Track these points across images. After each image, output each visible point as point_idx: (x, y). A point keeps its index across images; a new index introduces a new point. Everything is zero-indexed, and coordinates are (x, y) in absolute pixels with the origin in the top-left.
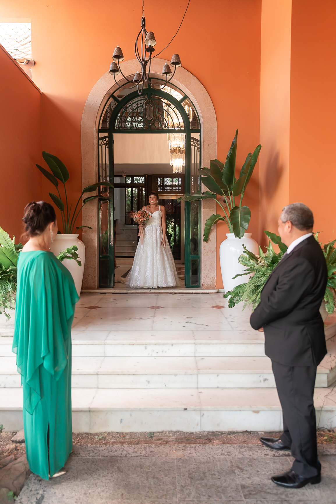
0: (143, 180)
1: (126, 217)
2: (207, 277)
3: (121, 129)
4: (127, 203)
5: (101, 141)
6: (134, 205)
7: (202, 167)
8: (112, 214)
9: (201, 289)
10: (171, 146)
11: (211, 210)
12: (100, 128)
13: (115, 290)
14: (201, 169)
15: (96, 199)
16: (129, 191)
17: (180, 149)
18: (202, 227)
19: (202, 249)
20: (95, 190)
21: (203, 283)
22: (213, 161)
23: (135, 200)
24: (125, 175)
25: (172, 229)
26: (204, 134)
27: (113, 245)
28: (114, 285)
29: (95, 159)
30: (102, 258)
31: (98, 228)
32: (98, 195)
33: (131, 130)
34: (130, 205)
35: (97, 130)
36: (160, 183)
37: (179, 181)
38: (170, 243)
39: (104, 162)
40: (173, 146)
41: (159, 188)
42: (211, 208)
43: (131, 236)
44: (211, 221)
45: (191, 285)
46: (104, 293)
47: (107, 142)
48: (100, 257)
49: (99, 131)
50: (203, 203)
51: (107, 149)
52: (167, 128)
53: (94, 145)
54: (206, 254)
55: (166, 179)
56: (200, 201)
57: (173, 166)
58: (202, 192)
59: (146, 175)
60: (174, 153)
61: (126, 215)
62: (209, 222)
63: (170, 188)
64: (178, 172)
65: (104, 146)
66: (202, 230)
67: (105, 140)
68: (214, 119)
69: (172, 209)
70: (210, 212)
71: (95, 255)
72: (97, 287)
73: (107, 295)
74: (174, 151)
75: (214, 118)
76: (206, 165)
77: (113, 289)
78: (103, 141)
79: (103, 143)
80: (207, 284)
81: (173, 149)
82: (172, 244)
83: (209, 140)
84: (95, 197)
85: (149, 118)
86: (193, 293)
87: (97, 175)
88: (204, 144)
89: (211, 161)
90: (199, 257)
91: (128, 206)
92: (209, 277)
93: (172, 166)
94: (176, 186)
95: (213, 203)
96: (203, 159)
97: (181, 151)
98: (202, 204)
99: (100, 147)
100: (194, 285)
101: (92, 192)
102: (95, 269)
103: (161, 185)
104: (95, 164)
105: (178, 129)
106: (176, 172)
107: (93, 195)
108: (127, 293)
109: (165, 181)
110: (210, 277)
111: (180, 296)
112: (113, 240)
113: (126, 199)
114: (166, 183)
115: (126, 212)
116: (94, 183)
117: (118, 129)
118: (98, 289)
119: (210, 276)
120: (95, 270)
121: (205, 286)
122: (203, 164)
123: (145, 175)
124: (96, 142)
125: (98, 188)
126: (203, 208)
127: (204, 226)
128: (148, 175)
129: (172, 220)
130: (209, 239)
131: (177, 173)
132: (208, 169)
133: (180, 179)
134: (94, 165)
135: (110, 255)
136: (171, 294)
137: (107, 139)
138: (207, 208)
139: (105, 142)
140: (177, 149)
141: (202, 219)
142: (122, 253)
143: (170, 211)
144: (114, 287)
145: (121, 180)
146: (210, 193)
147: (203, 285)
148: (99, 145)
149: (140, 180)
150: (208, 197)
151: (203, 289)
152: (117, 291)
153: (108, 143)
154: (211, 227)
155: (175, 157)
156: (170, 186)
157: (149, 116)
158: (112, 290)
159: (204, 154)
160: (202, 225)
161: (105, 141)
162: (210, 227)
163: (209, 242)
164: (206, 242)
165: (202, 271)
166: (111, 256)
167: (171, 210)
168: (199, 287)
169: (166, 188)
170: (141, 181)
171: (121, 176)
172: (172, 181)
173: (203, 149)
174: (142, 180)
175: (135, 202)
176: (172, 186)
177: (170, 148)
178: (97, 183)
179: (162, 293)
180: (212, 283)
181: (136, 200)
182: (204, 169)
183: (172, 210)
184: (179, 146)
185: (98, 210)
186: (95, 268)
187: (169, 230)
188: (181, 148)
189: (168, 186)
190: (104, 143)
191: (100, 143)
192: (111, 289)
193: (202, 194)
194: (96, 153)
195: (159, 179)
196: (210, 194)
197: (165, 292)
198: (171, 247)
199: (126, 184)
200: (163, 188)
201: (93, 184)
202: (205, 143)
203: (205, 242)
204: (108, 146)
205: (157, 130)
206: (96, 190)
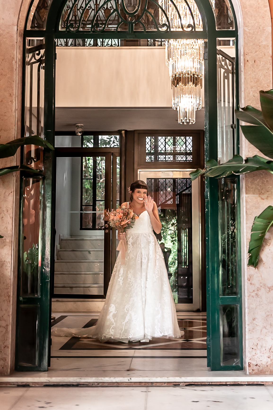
0: (116, 142)
1: (81, 214)
2: (259, 347)
3: (72, 29)
4: (85, 188)
5: (31, 55)
6: (99, 191)
7: (243, 105)
8: (49, 205)
9: (246, 375)
10: (174, 68)
11: (263, 196)
12: (29, 28)
13: (51, 377)
14: (241, 110)
15: (14, 174)
16: (90, 165)
17: (191, 77)
18: (245, 234)
19: (246, 283)
20: (13, 155)
21: (250, 361)
22: (267, 92)
23: (101, 181)
24: (80, 130)
25: (172, 238)
26: (244, 38)
27: (49, 275)
28: (49, 365)
29: (14, 91)
30: (24, 303)
31: (17, 236)
32: (19, 164)
33: (93, 32)
34: (91, 192)
35: (22, 32)
36: (149, 149)
37: (187, 144)
38: (167, 267)
39: (35, 105)
40: (177, 71)
41: (147, 158)
42: (263, 192)
43: (91, 252)
44: (265, 221)
45: (222, 365)
46: (26, 385)
47: (42, 57)
48: (18, 302)
49: (26, 34)
50: (246, 181)
51: (42, 71)
52: (167, 29)
53: (14, 62)
54: (253, 294)
55: (161, 139)
56: (239, 175)
57: (178, 110)
58: (244, 158)
59: (124, 130)
60: (180, 84)
61: (81, 210)
62: (260, 223)
63: (170, 158)
64: (188, 121)
65: (36, 66)
66: (245, 240)
67: (37, 52)
68: (266, 9)
69: (174, 198)
70: (262, 201)
71: (9, 296)
72: (9, 370)
73: (31, 389)
74: (180, 80)
75: (265, 6)
76: (250, 102)
77: (46, 374)
78: (34, 56)
79: (33, 60)
80: (259, 363)
81: (177, 75)
82: (172, 269)
83: (256, 52)
84: (12, 169)
85: (130, 9)
86: (226, 385)
87: (20, 123)
88: (246, 60)
89: (262, 92)
90: (239, 301)
91: (87, 192)
92: (262, 347)
93: (175, 109)
94: (181, 154)
95: (267, 181)
96: (243, 89)
97: (195, 80)
98: (243, 184)
99: (28, 68)
100: (228, 364)
101: (6, 158)
102: (7, 329)
103: (152, 151)
104: (14, 101)
105: (189, 29)
106: (183, 121)
107: (8, 166)
108: (78, 385)
109: (160, 143)
110: (265, 347)
111: (197, 392)
112: (49, 262)
113: (82, 179)
114: (161, 148)
115: (82, 205)
116: (12, 139)
117: (66, 29)
118: (12, 374)
119: (264, 345)
120: (7, 332)
121: (255, 368)
122: (245, 99)
123: (121, 130)
124: (19, 56)
125: (19, 149)
126: (246, 193)
127: (250, 233)
128: (126, 131)
129: (173, 221)
130: (261, 261)
131: (185, 124)
132: (254, 110)
133: (190, 140)
134: (12, 101)
135: (41, 295)
136: (177, 388)
137: (42, 51)
138: (254, 194)
139: (37, 57)
140: (187, 75)
141: (245, 217)
142: (71, 288)
143: (169, 202)
144: (48, 369)
145: (73, 142)
146: (262, 160)
147: (249, 366)
148: (24, 64)
149: (111, 143)
150: (257, 169)
151: (251, 375)
152: (55, 380)
153: (44, 58)
154: (264, 233)
155: (183, 92)
156: (170, 154)
157: (131, 4)
158: (43, 378)
159: (245, 78)
160: (245, 230)
161: (38, 54)
162: (262, 233)
163: (262, 268)
164: (255, 267)
165: (247, 333)
166: (44, 298)
167: (172, 200)
168: (240, 368)
169: (161, 158)
170: (113, 145)
171: (73, 133)
172: (174, 144)
173: (242, 69)
174: (114, 142)
175: (99, 184)
176: (175, 154)
177: (171, 74)
178: (17, 140)
179: (158, 384)
180: (269, 360)
181: (102, 183)
182: (246, 109)
183: (174, 201)
184: (189, 70)
185: (18, 197)
186: (7, 325)
187: (165, 240)
188: (194, 75)
189: (165, 154)
190: (35, 59)
191: (28, 59)
192: (42, 374)
193: (244, 162)
194: (17, 77)
195: (148, 139)
196: (263, 163)
197: (165, 383)
198: (170, 275)
199: (82, 147)
200: (156, 158)
201: (8, 142)
202: (248, 58)
203: (252, 268)
204: (44, 65)
205: (147, 31)
206: (15, 155)
